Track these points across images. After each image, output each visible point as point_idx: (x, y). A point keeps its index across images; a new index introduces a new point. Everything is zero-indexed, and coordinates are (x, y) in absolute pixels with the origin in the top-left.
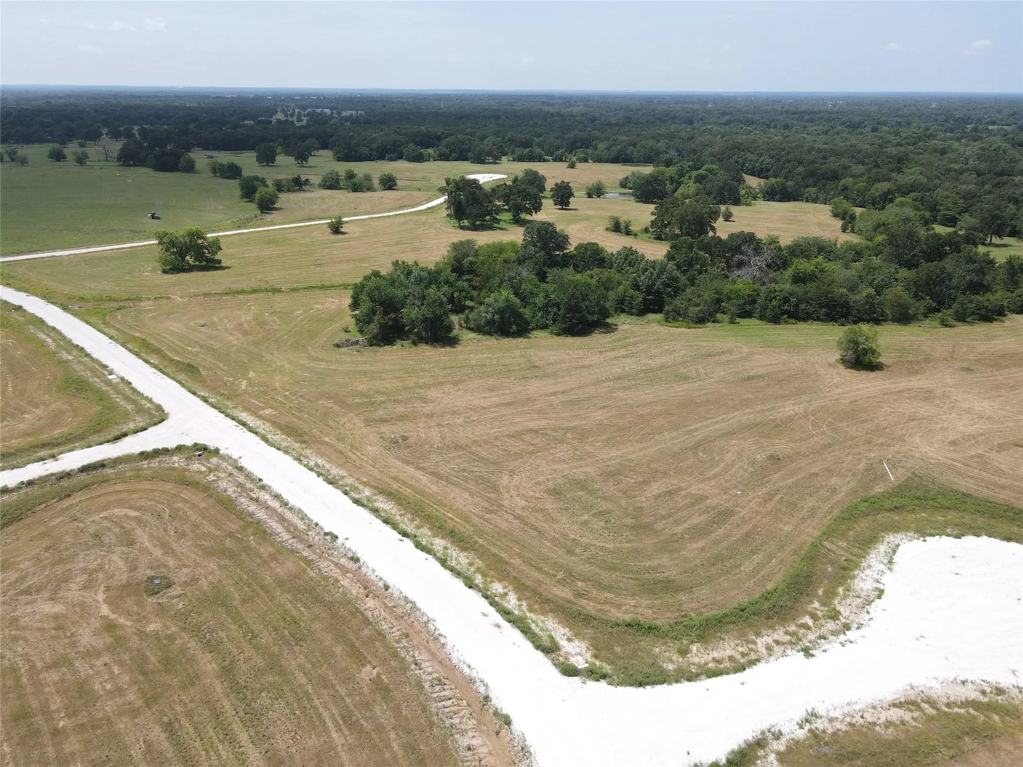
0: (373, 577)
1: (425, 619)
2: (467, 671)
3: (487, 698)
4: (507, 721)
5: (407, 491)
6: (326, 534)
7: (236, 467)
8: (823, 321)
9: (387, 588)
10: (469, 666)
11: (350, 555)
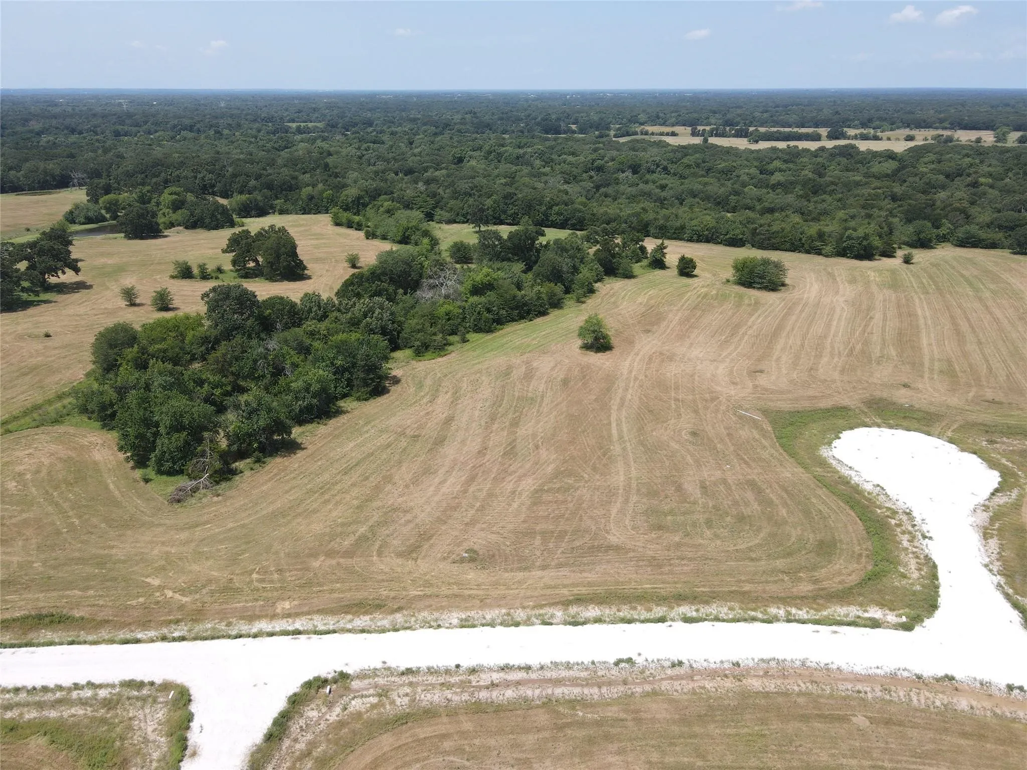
0: (713, 666)
1: (798, 663)
2: (879, 671)
3: (919, 677)
4: (951, 678)
5: (584, 590)
6: (617, 664)
7: (403, 674)
8: (516, 321)
9: (737, 664)
10: (878, 668)
11: (668, 664)
